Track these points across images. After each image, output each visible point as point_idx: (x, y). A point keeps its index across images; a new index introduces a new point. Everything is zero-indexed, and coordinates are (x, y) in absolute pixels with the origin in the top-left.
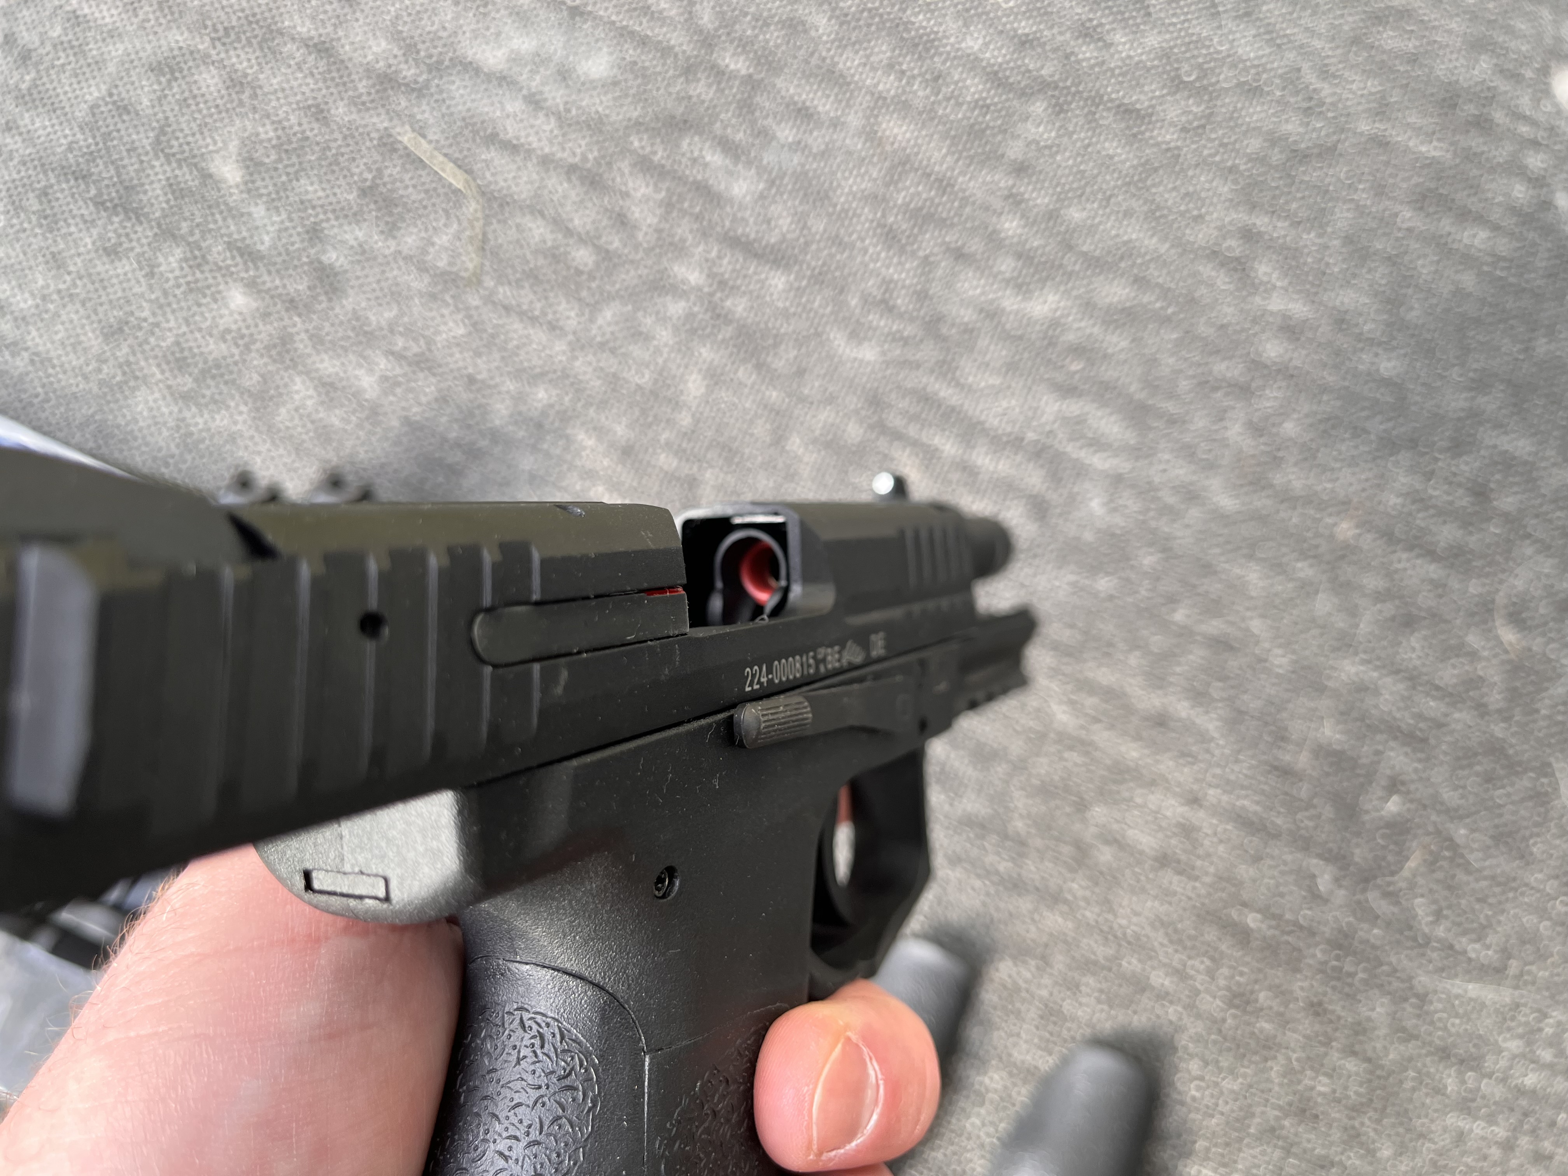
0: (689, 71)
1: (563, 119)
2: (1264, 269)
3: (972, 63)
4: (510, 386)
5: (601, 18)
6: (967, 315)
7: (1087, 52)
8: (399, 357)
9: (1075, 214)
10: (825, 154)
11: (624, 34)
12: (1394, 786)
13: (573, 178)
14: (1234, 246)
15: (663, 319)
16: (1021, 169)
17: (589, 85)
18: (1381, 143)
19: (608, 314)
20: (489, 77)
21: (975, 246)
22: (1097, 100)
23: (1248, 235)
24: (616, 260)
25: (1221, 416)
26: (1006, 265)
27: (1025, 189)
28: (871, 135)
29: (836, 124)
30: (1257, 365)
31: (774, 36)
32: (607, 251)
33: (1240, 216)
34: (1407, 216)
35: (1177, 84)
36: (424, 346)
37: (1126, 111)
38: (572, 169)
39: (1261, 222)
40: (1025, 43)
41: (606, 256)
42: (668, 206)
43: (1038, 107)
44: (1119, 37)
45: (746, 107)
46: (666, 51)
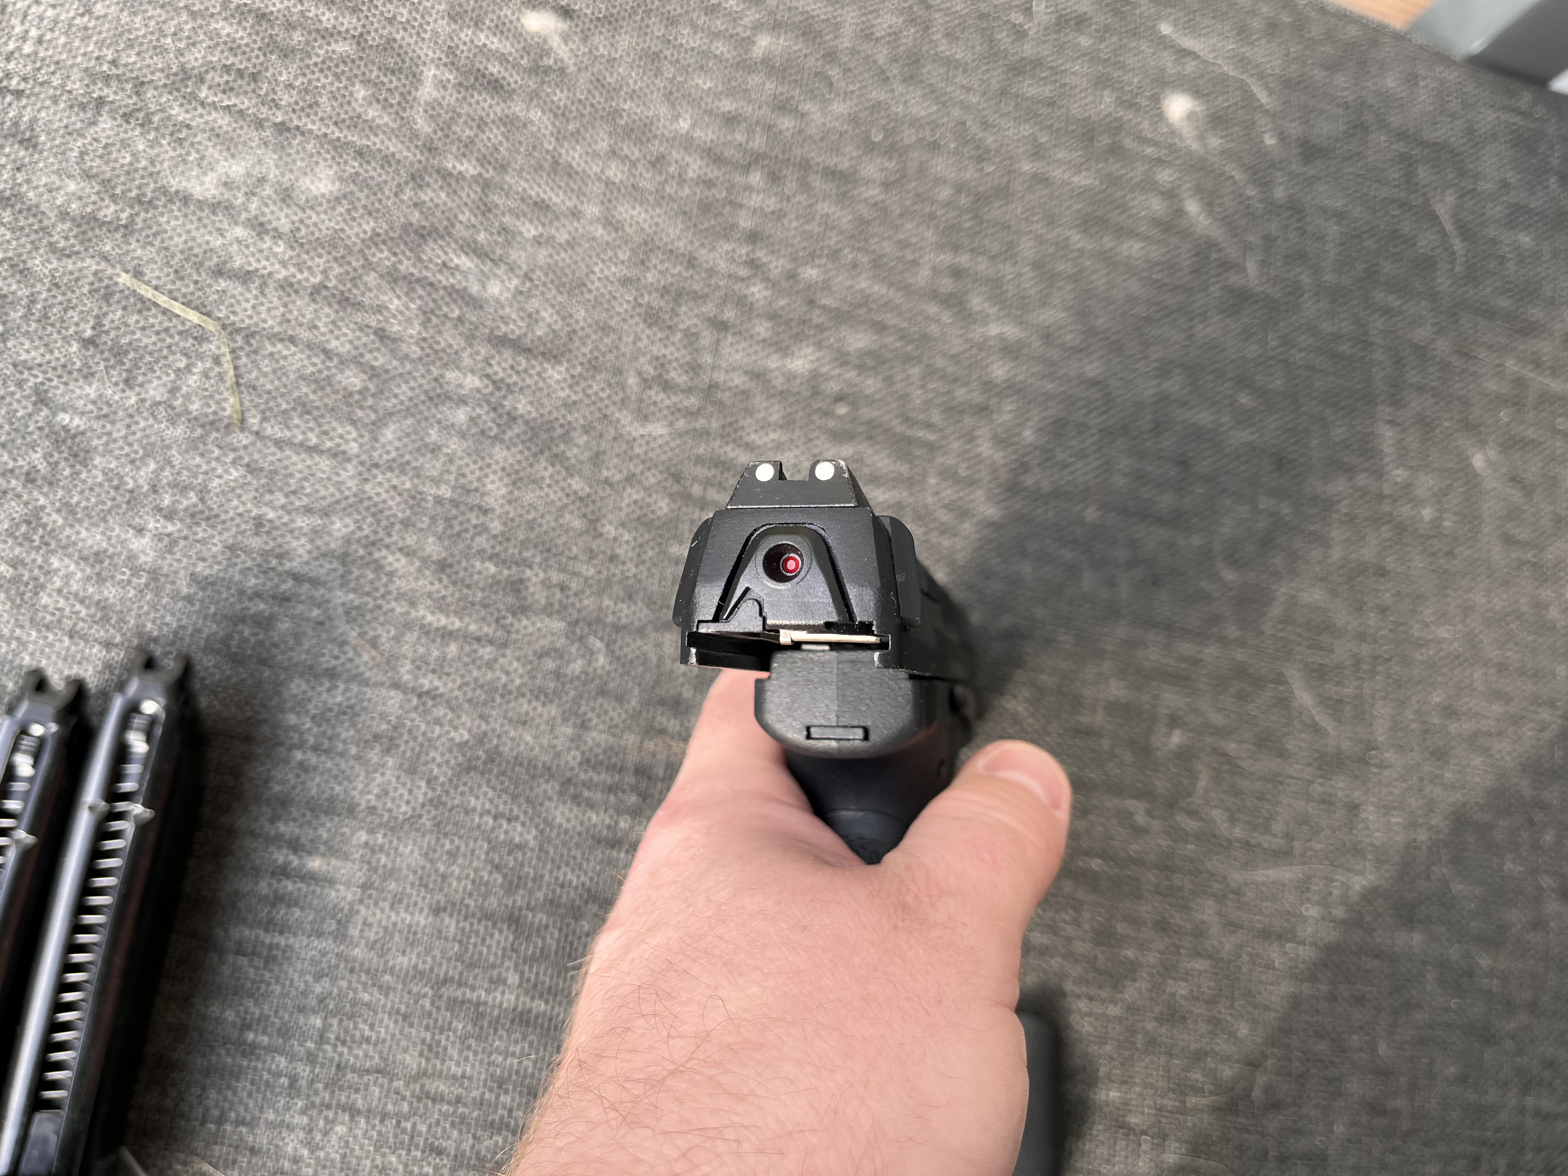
0: (417, 179)
1: (293, 239)
2: (976, 302)
3: (687, 143)
4: (302, 522)
5: (311, 132)
6: (738, 380)
7: (787, 123)
8: (170, 515)
9: (810, 273)
10: (571, 244)
11: (339, 146)
12: (1174, 721)
13: (318, 299)
14: (947, 285)
15: (447, 428)
16: (753, 237)
17: (312, 204)
18: (1041, 179)
19: (388, 434)
20: (201, 204)
21: (729, 314)
22: (805, 166)
23: (957, 273)
24: (385, 376)
25: (970, 437)
26: (762, 329)
27: (761, 254)
28: (610, 222)
29: (575, 214)
30: (988, 386)
31: (495, 135)
32: (373, 368)
33: (946, 258)
34: (1077, 239)
35: (869, 147)
36: (195, 500)
37: (831, 174)
38: (316, 292)
39: (964, 260)
40: (731, 121)
41: (373, 373)
42: (427, 315)
43: (756, 178)
44: (808, 107)
45: (485, 209)
46: (387, 160)
